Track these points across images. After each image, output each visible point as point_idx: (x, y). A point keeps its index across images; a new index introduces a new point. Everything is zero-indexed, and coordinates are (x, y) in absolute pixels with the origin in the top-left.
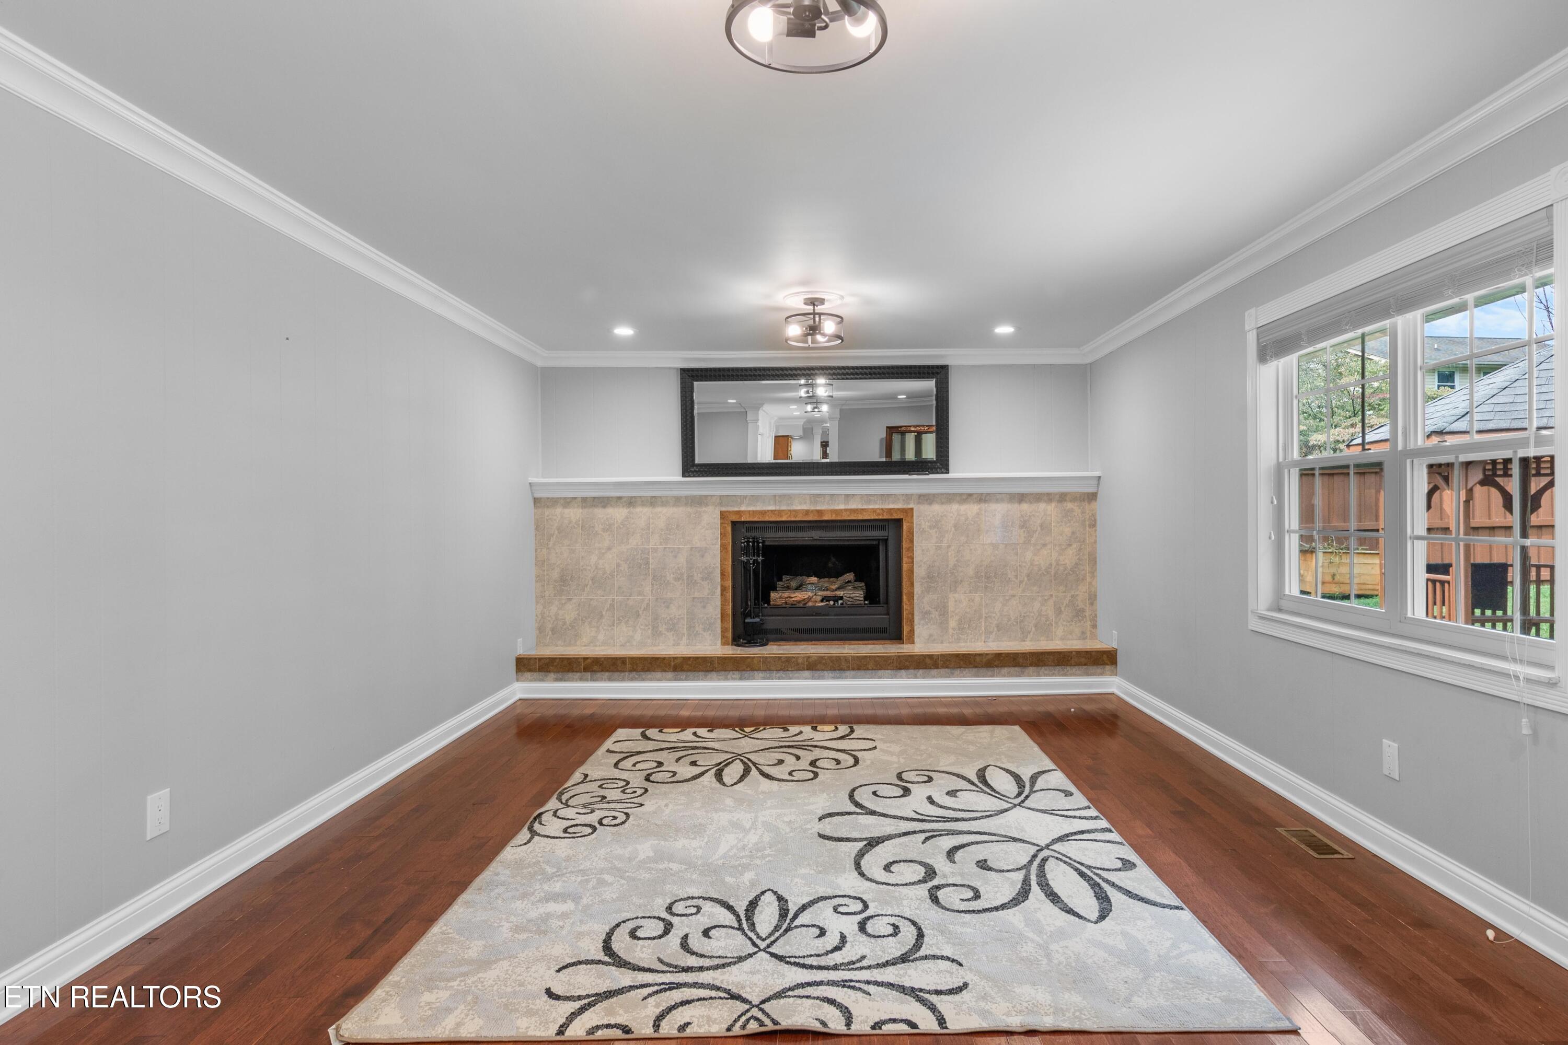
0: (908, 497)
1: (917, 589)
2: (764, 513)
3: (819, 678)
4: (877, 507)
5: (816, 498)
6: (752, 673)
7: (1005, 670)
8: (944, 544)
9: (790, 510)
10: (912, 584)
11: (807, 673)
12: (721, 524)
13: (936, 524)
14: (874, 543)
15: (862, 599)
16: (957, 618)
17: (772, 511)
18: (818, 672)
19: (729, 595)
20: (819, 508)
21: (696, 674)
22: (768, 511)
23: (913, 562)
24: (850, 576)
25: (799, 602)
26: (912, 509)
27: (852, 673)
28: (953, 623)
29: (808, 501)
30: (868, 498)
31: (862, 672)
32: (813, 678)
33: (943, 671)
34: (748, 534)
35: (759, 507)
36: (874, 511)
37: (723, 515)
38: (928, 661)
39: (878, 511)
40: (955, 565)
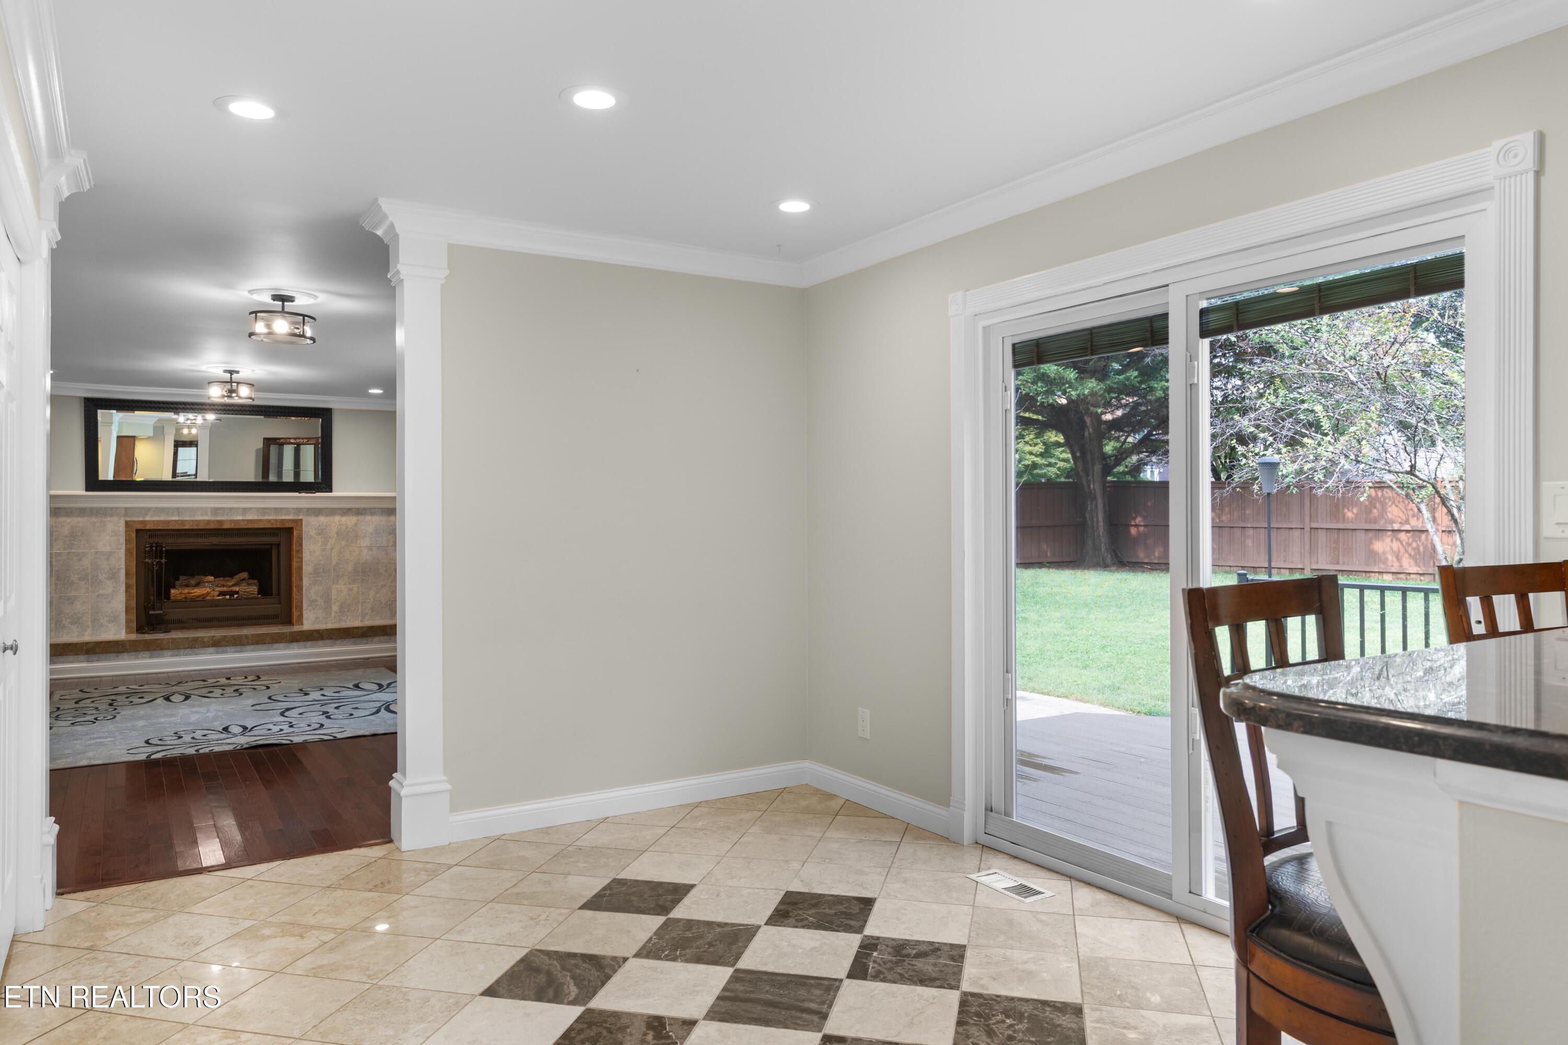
0: (298, 511)
1: (306, 582)
2: (168, 522)
3: (222, 653)
4: (271, 518)
5: (216, 510)
6: (161, 652)
7: (377, 639)
8: (329, 547)
9: (192, 521)
10: (301, 579)
11: (212, 649)
12: (126, 531)
13: (321, 532)
14: (268, 547)
15: (256, 593)
16: (339, 604)
17: (175, 521)
18: (222, 648)
19: (134, 591)
20: (218, 519)
21: (108, 655)
22: (172, 521)
23: (302, 562)
24: (244, 575)
25: (198, 597)
26: (301, 520)
27: (251, 647)
28: (335, 608)
29: (209, 513)
30: (264, 511)
31: (260, 646)
32: (218, 653)
33: (327, 642)
34: (151, 540)
35: (162, 518)
36: (269, 521)
37: (127, 523)
38: (315, 635)
39: (272, 521)
40: (337, 563)
